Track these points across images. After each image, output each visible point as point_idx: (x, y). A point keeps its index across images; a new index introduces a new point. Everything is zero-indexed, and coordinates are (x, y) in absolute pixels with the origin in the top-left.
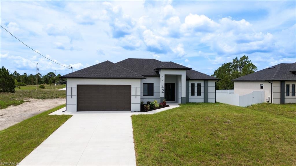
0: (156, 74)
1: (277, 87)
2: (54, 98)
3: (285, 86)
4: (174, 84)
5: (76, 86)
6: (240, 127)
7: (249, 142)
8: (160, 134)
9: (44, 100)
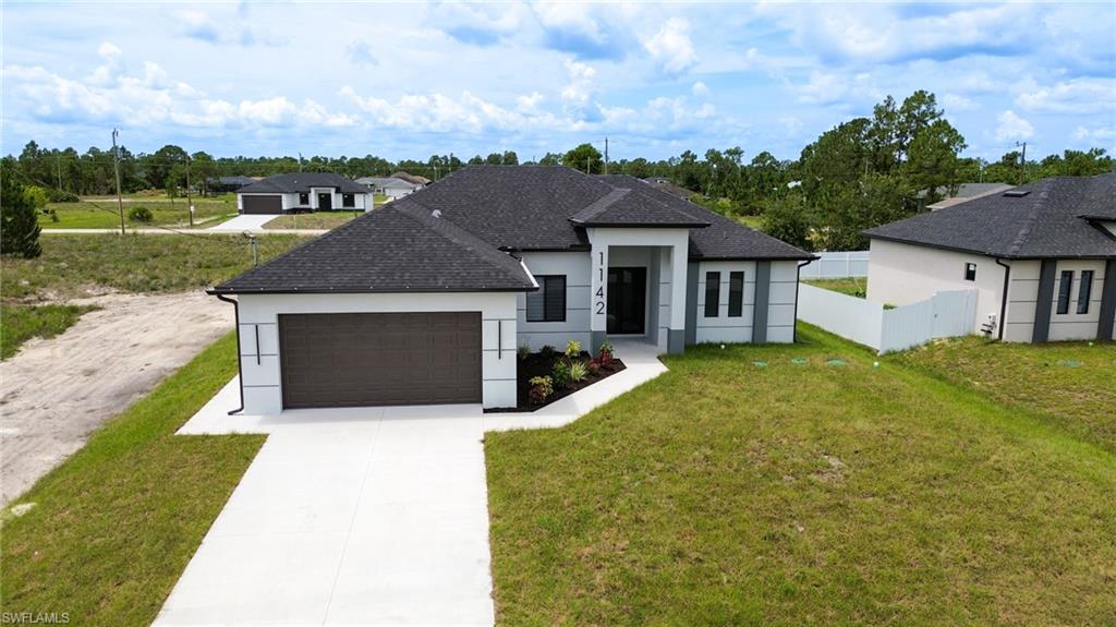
0: (578, 243)
1: (1026, 281)
2: (193, 284)
3: (1058, 275)
4: (644, 269)
5: (274, 320)
6: (873, 496)
7: (900, 572)
8: (587, 544)
9: (154, 298)
